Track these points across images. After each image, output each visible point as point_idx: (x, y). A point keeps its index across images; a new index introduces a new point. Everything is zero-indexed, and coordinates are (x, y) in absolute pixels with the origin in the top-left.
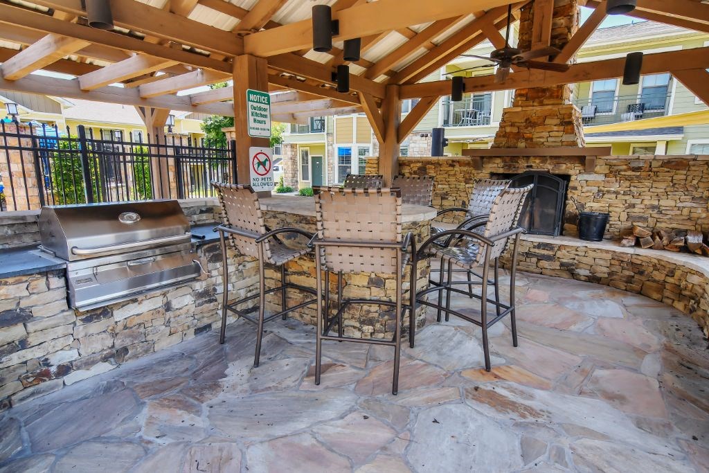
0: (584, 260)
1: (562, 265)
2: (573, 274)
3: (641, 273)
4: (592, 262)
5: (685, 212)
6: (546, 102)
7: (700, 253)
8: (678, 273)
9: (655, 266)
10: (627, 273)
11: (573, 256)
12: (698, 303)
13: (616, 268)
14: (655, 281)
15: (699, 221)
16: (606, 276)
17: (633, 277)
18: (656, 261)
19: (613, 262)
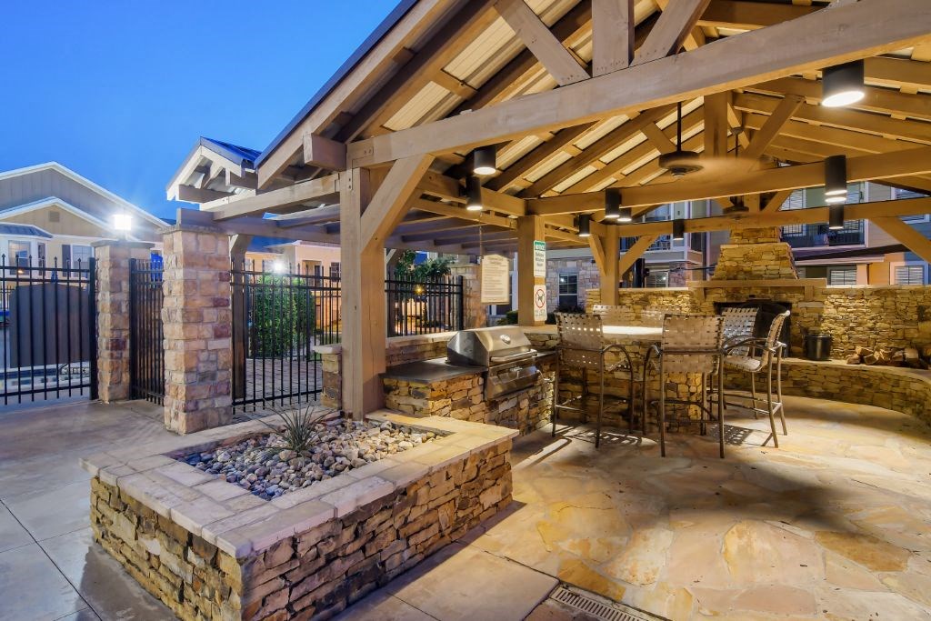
0: (815, 377)
1: (795, 383)
2: (806, 391)
3: (870, 386)
4: (823, 379)
5: (900, 333)
6: (760, 240)
7: (918, 366)
8: (902, 383)
9: (881, 379)
10: (857, 387)
11: (805, 375)
12: (923, 405)
13: (847, 384)
14: (883, 393)
15: (913, 341)
16: (838, 391)
17: (863, 390)
18: (881, 375)
19: (843, 378)
